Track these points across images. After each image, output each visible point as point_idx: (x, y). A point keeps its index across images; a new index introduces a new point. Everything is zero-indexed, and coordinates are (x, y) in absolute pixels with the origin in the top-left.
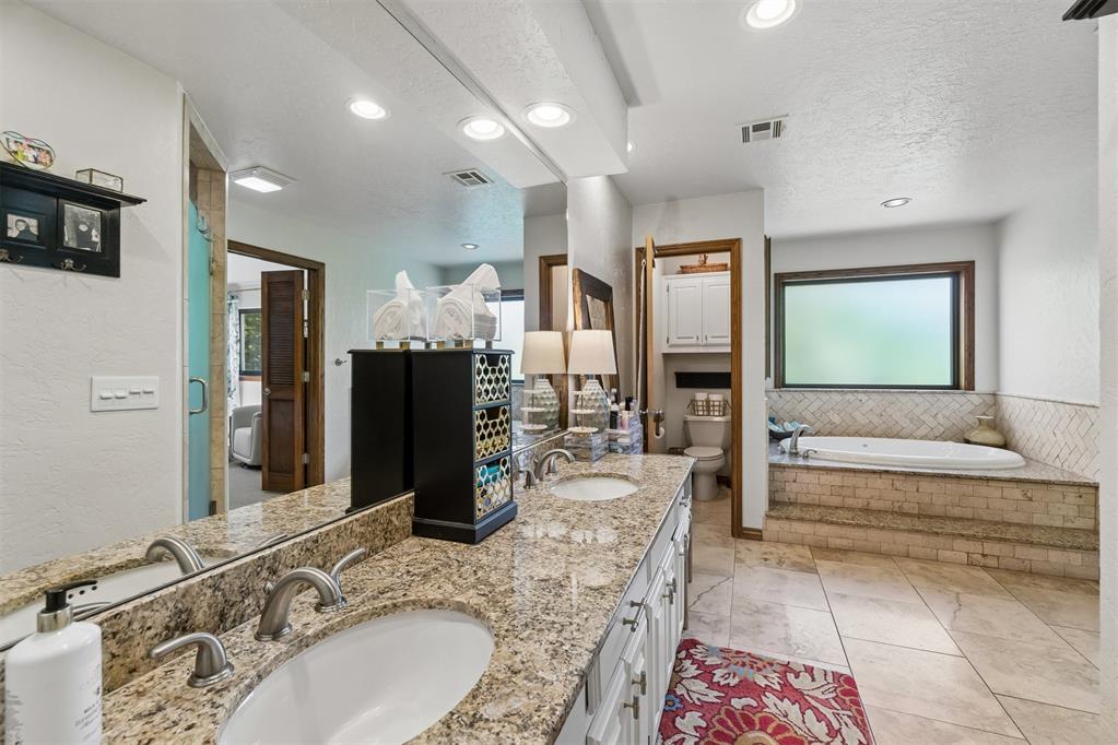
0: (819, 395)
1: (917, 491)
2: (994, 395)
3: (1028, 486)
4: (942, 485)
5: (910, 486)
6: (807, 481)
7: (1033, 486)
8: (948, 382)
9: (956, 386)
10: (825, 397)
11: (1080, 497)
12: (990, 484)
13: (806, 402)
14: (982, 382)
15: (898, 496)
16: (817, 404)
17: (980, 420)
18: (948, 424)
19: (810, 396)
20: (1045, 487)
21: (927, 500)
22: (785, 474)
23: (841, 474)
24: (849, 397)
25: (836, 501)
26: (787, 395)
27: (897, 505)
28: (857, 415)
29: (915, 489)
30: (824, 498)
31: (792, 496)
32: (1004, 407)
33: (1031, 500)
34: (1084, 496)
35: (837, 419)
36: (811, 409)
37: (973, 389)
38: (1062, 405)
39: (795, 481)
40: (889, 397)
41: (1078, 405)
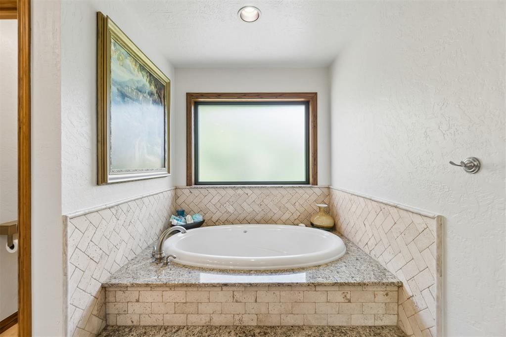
0: (218, 190)
1: (256, 301)
2: (329, 188)
3: (347, 289)
4: (277, 293)
5: (249, 297)
6: (150, 300)
7: (352, 288)
8: (303, 179)
9: (307, 182)
10: (223, 192)
11: (387, 295)
12: (318, 288)
13: (210, 197)
14: (322, 180)
15: (239, 308)
16: (217, 198)
17: (320, 208)
18: (302, 210)
19: (212, 191)
20: (360, 288)
21: (263, 310)
22: (127, 293)
23: (185, 289)
24: (240, 191)
25: (179, 320)
26: (197, 191)
27: (237, 318)
28: (245, 205)
29: (254, 299)
30: (168, 317)
31: (135, 318)
32: (334, 197)
33: (350, 301)
34: (390, 294)
35: (231, 209)
36: (214, 201)
37: (317, 185)
38: (369, 201)
39: (138, 301)
40: (266, 191)
41: (382, 203)
